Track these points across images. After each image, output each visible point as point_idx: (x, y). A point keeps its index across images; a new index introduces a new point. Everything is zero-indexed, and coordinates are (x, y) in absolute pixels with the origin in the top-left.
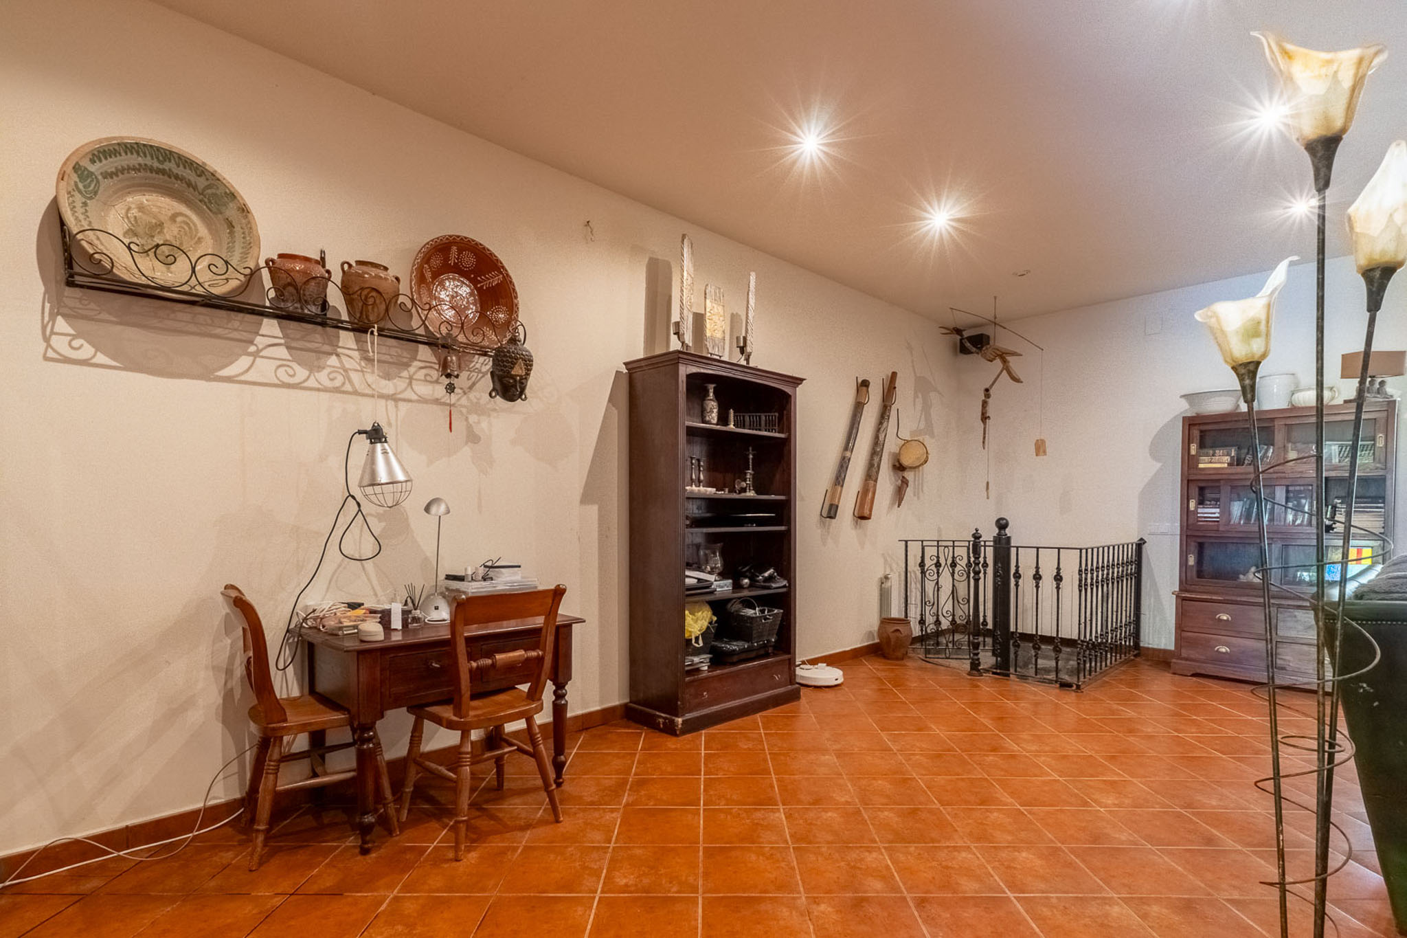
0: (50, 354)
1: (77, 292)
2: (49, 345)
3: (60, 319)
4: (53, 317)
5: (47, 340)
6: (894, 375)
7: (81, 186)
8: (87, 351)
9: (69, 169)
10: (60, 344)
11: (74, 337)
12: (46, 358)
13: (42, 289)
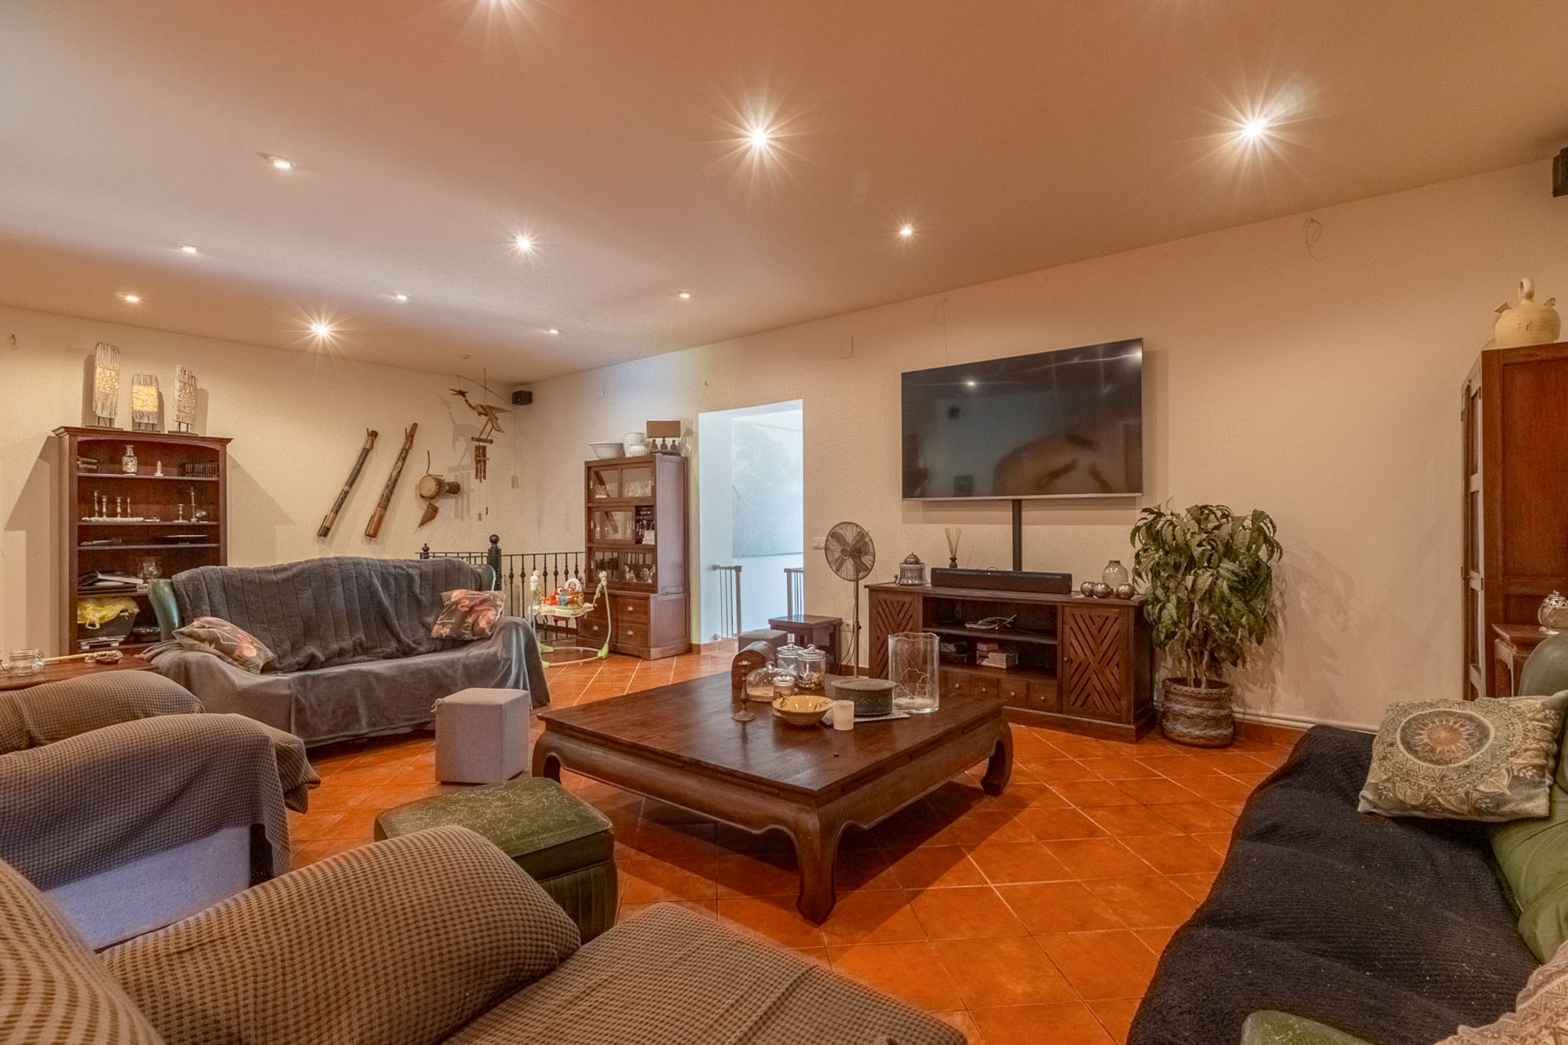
6: (415, 425)
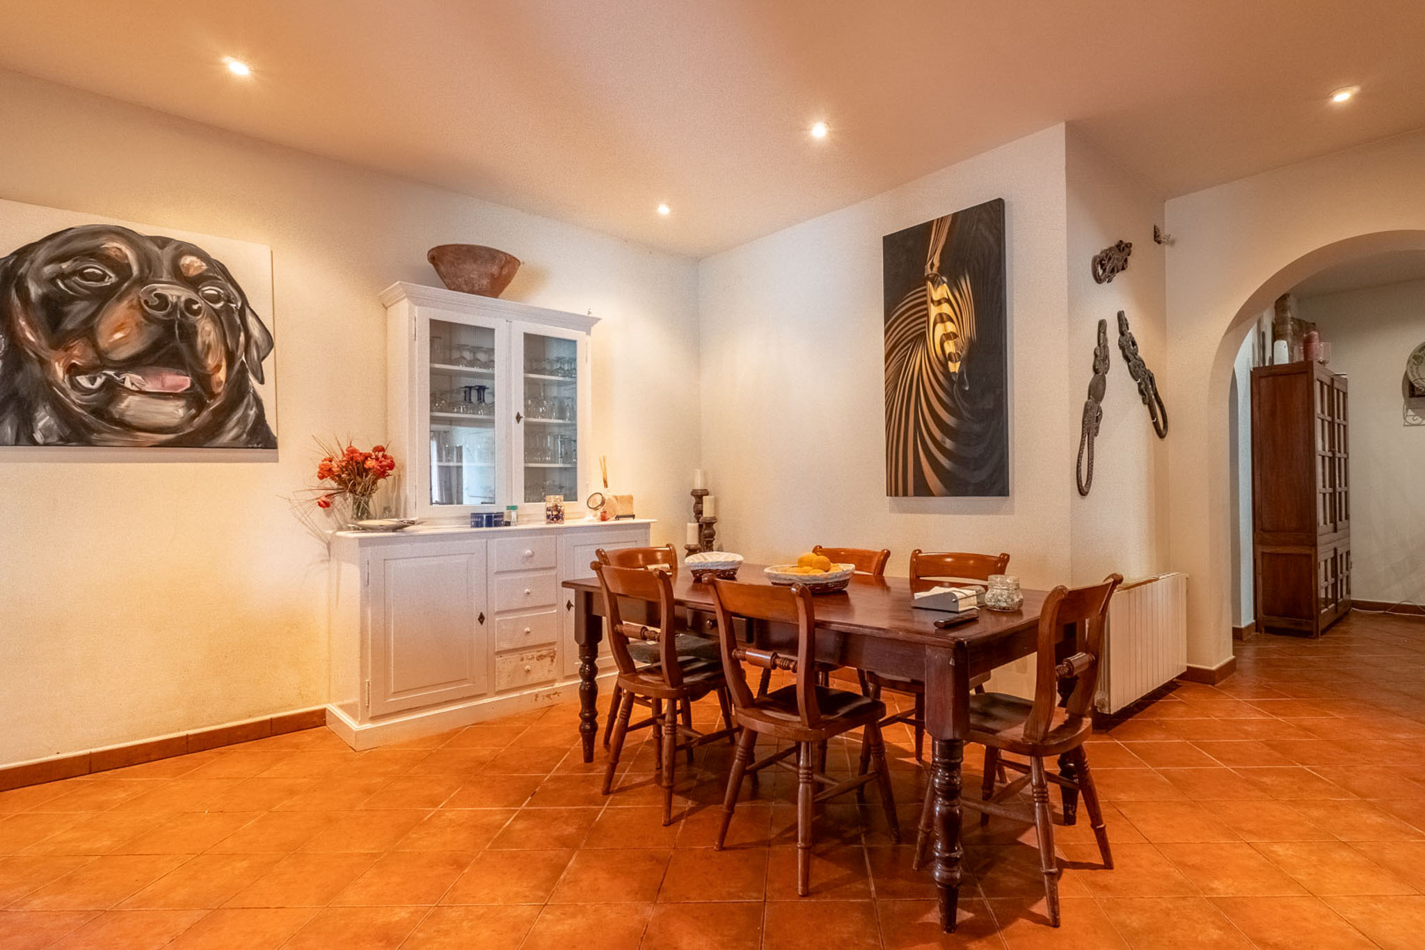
0: (1406, 424)
1: (1416, 399)
2: (1406, 421)
3: (1410, 410)
4: (1407, 410)
5: (1405, 419)
7: (1416, 362)
8: (1419, 420)
9: (1411, 358)
10: (1410, 419)
11: (1415, 416)
12: (1405, 425)
13: (1404, 401)
